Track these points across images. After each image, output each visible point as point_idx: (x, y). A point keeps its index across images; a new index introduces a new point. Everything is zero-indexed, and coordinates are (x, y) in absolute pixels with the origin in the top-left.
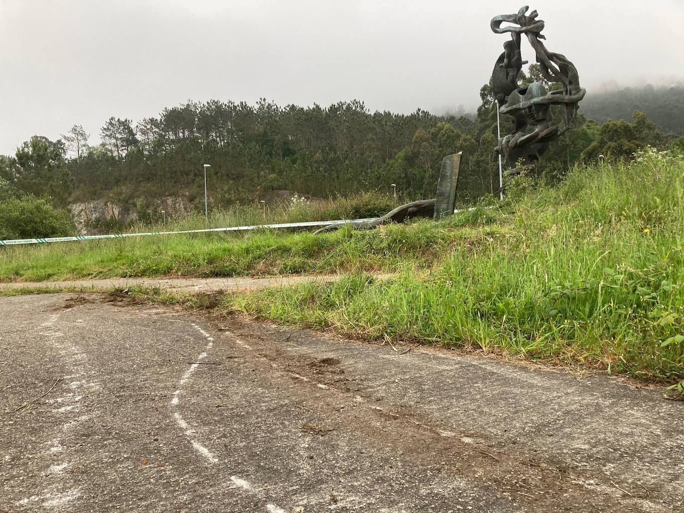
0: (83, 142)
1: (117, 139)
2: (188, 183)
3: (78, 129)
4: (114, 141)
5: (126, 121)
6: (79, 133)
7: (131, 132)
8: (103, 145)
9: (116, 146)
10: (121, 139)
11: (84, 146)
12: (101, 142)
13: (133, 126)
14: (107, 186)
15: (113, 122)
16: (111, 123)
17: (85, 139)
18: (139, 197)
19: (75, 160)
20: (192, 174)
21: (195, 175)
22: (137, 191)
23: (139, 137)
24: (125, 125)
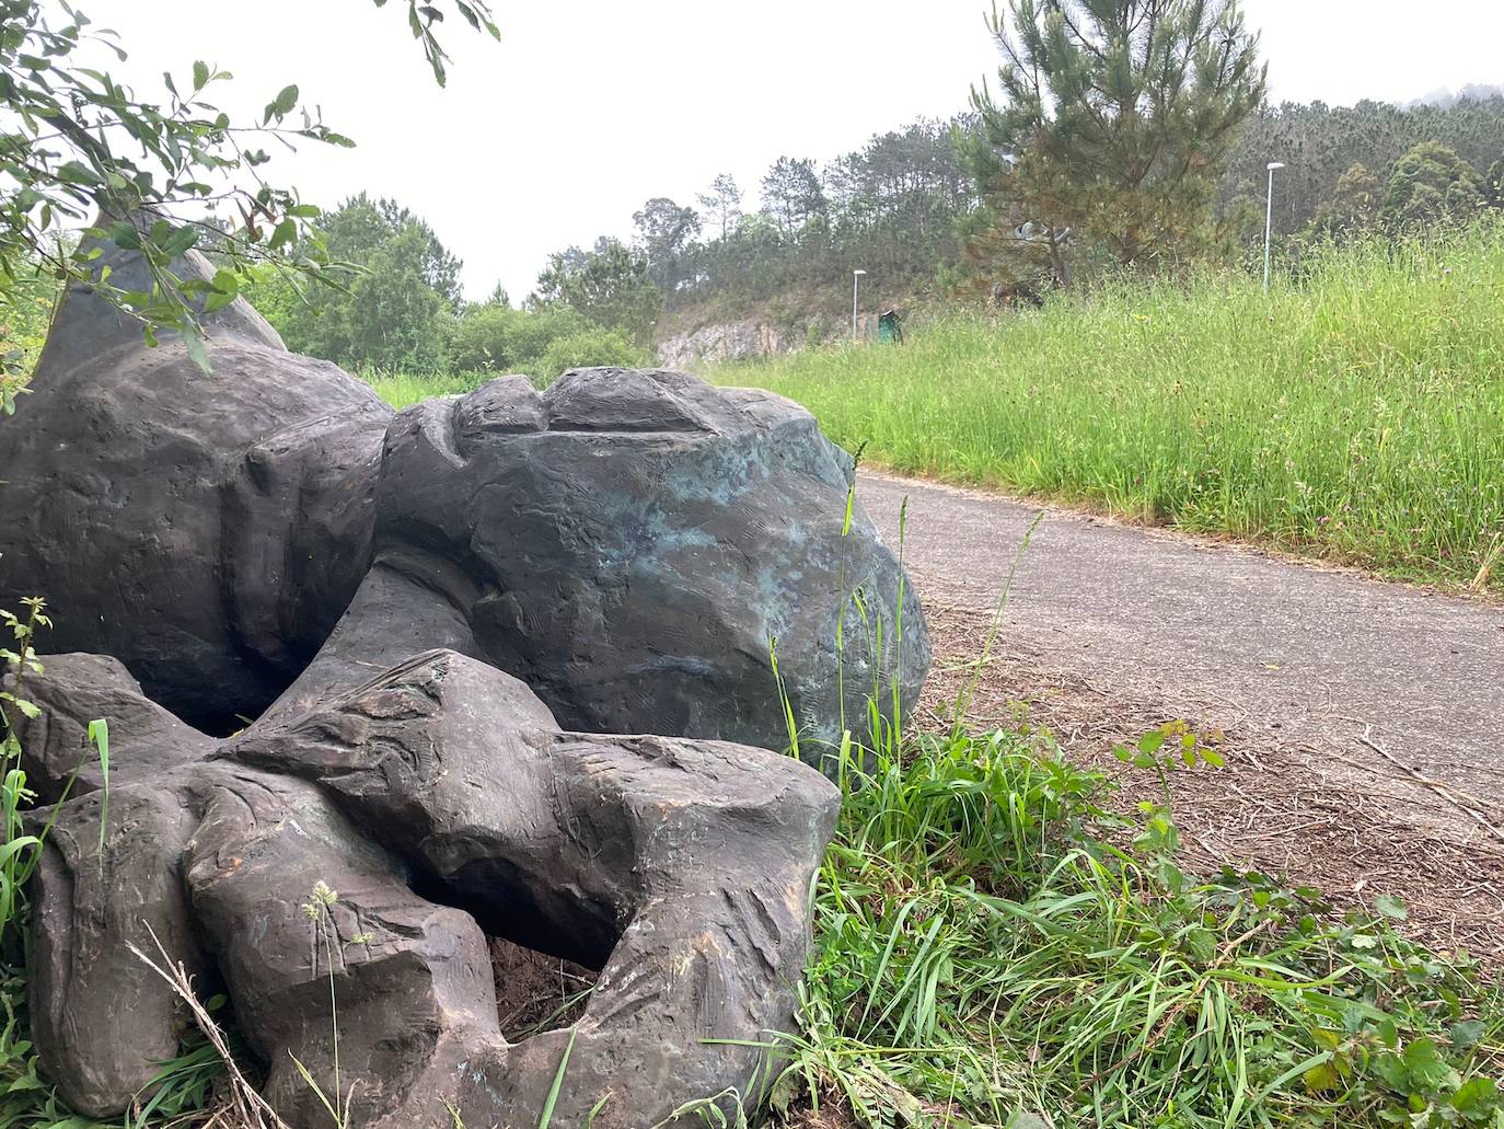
0: (732, 206)
1: (787, 198)
2: (899, 286)
3: (725, 181)
4: (783, 203)
5: (805, 162)
6: (725, 186)
7: (814, 185)
8: (765, 212)
9: (788, 212)
10: (795, 198)
11: (734, 213)
12: (760, 205)
13: (817, 172)
14: (762, 294)
15: (784, 166)
16: (779, 169)
17: (736, 200)
18: (813, 314)
19: (716, 243)
20: (908, 268)
21: (914, 270)
22: (810, 303)
23: (828, 193)
24: (803, 170)
